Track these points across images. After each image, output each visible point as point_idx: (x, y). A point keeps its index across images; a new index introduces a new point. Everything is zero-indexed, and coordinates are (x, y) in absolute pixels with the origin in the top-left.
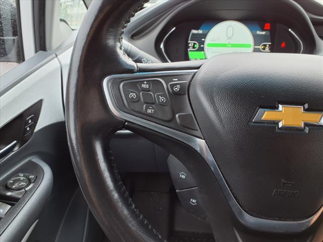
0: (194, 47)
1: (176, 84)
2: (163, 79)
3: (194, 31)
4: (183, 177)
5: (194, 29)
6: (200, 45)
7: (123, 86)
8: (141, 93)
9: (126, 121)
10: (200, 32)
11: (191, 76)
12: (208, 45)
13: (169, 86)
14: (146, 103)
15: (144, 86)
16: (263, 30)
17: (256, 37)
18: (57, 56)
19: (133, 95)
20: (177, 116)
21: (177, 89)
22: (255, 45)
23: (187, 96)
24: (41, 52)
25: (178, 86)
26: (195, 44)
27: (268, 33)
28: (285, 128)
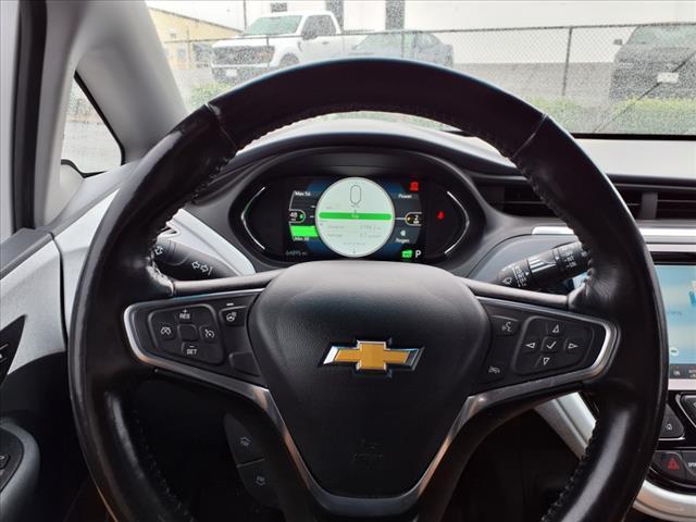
0: (298, 219)
1: (230, 311)
2: (212, 305)
3: (297, 193)
4: (246, 444)
5: (298, 190)
6: (308, 216)
7: (153, 318)
8: (178, 327)
9: (156, 367)
10: (308, 194)
11: (253, 298)
12: (323, 215)
13: (220, 313)
14: (185, 340)
15: (182, 316)
16: (408, 192)
17: (396, 203)
18: (53, 237)
19: (166, 330)
20: (231, 356)
21: (231, 318)
22: (396, 216)
23: (245, 327)
24: (24, 231)
25: (234, 314)
26: (299, 213)
27: (417, 196)
28: (363, 371)
